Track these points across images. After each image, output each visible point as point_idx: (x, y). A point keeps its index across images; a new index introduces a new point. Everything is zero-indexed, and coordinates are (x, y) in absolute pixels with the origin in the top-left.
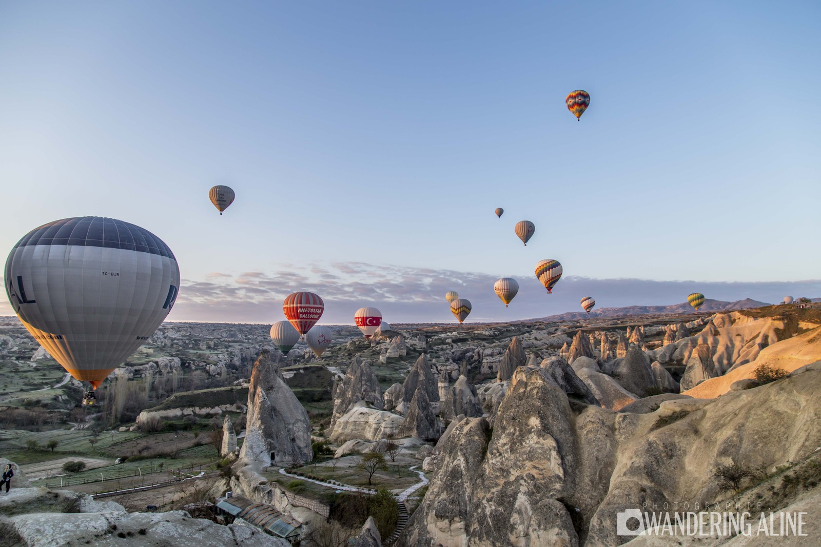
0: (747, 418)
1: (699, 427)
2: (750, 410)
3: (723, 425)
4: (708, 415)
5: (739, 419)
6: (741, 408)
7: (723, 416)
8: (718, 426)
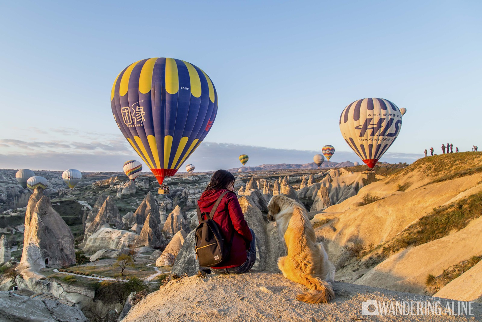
1: (336, 227)
2: (363, 216)
3: (349, 226)
4: (341, 220)
5: (357, 222)
7: (349, 221)
8: (346, 227)
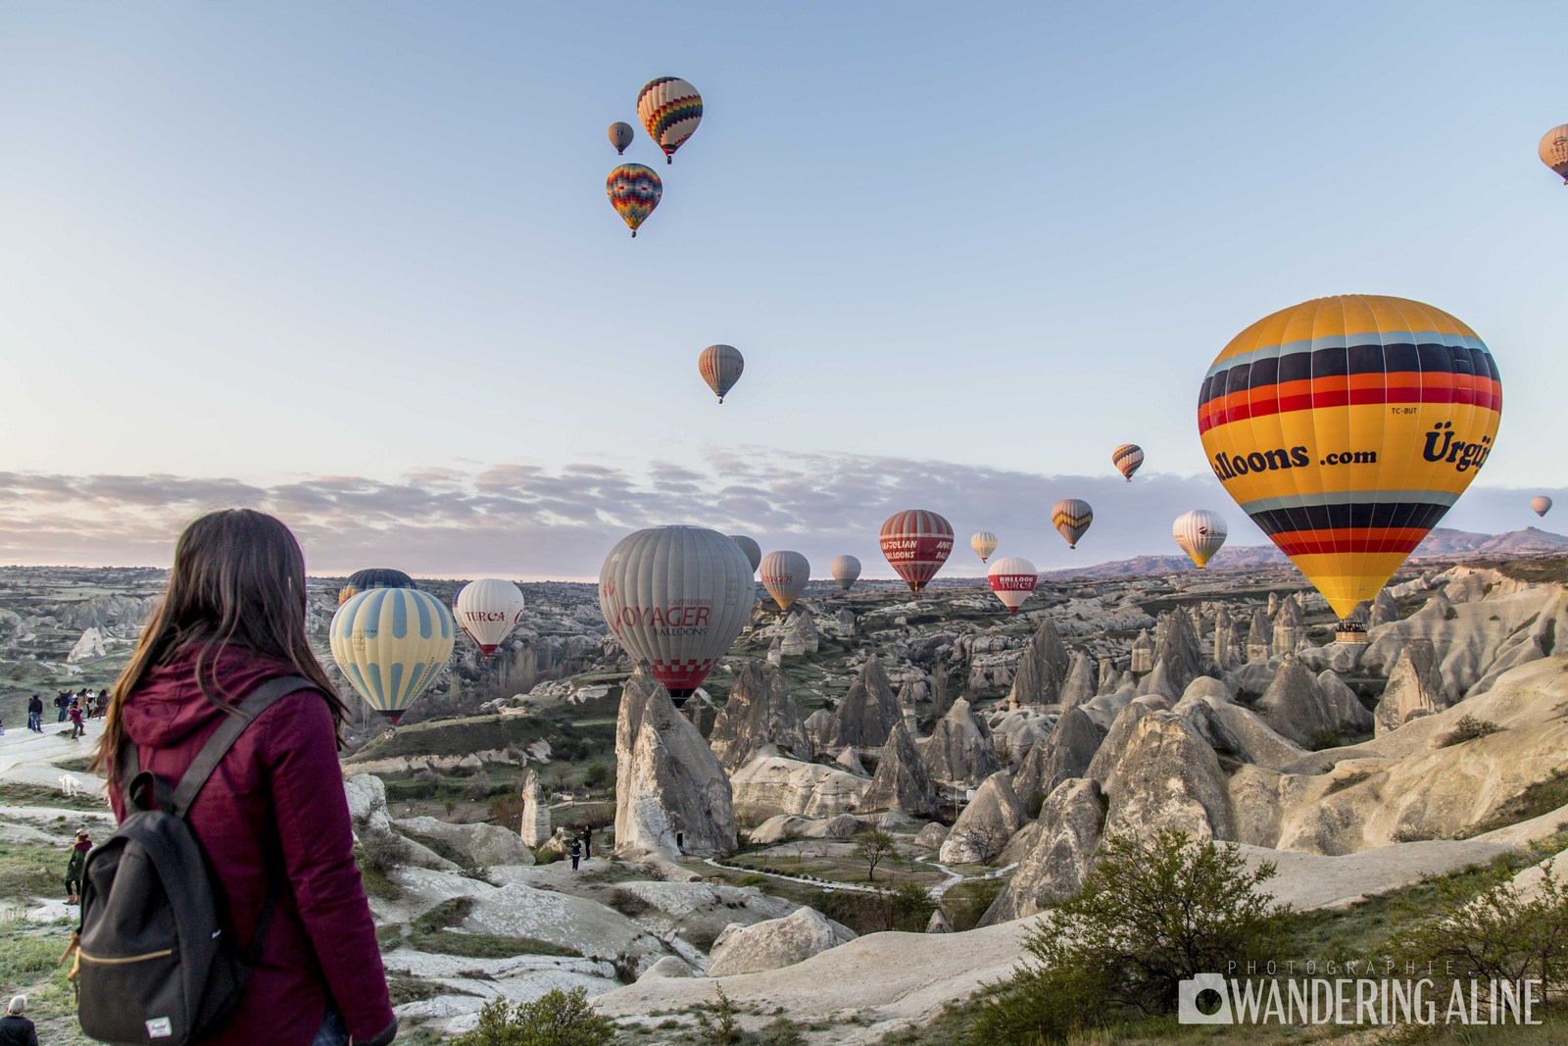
0: (1433, 782)
1: (1381, 792)
2: (1436, 773)
3: (1407, 790)
4: (1392, 778)
5: (1424, 784)
6: (1428, 772)
7: (1409, 779)
8: (1401, 791)
